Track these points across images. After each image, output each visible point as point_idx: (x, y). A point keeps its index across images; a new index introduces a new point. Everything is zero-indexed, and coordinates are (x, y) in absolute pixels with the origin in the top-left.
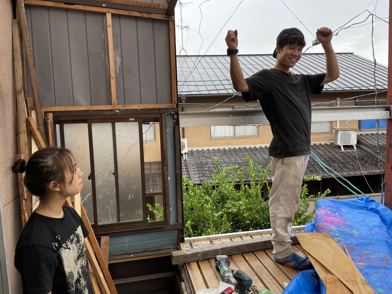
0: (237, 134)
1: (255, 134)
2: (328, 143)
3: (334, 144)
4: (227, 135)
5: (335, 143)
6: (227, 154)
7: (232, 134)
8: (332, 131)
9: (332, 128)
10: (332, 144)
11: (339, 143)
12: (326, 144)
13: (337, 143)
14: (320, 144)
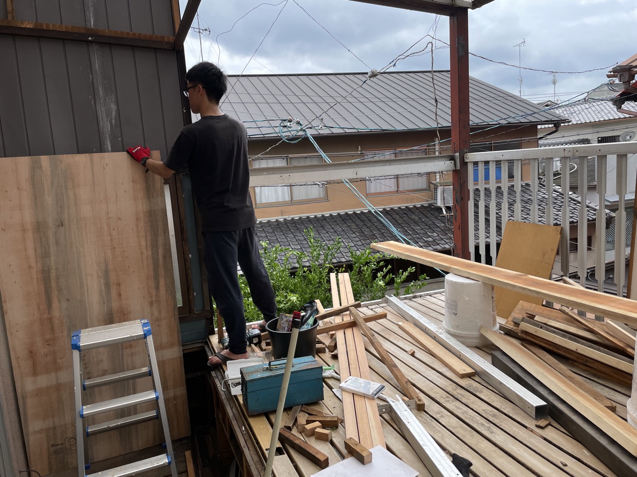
0: (296, 198)
1: (322, 196)
2: (426, 204)
3: (433, 206)
4: (281, 200)
5: (435, 204)
6: (281, 228)
7: (287, 198)
8: (429, 187)
9: (430, 183)
10: (430, 205)
11: (439, 203)
12: (422, 206)
13: (437, 204)
14: (415, 206)
